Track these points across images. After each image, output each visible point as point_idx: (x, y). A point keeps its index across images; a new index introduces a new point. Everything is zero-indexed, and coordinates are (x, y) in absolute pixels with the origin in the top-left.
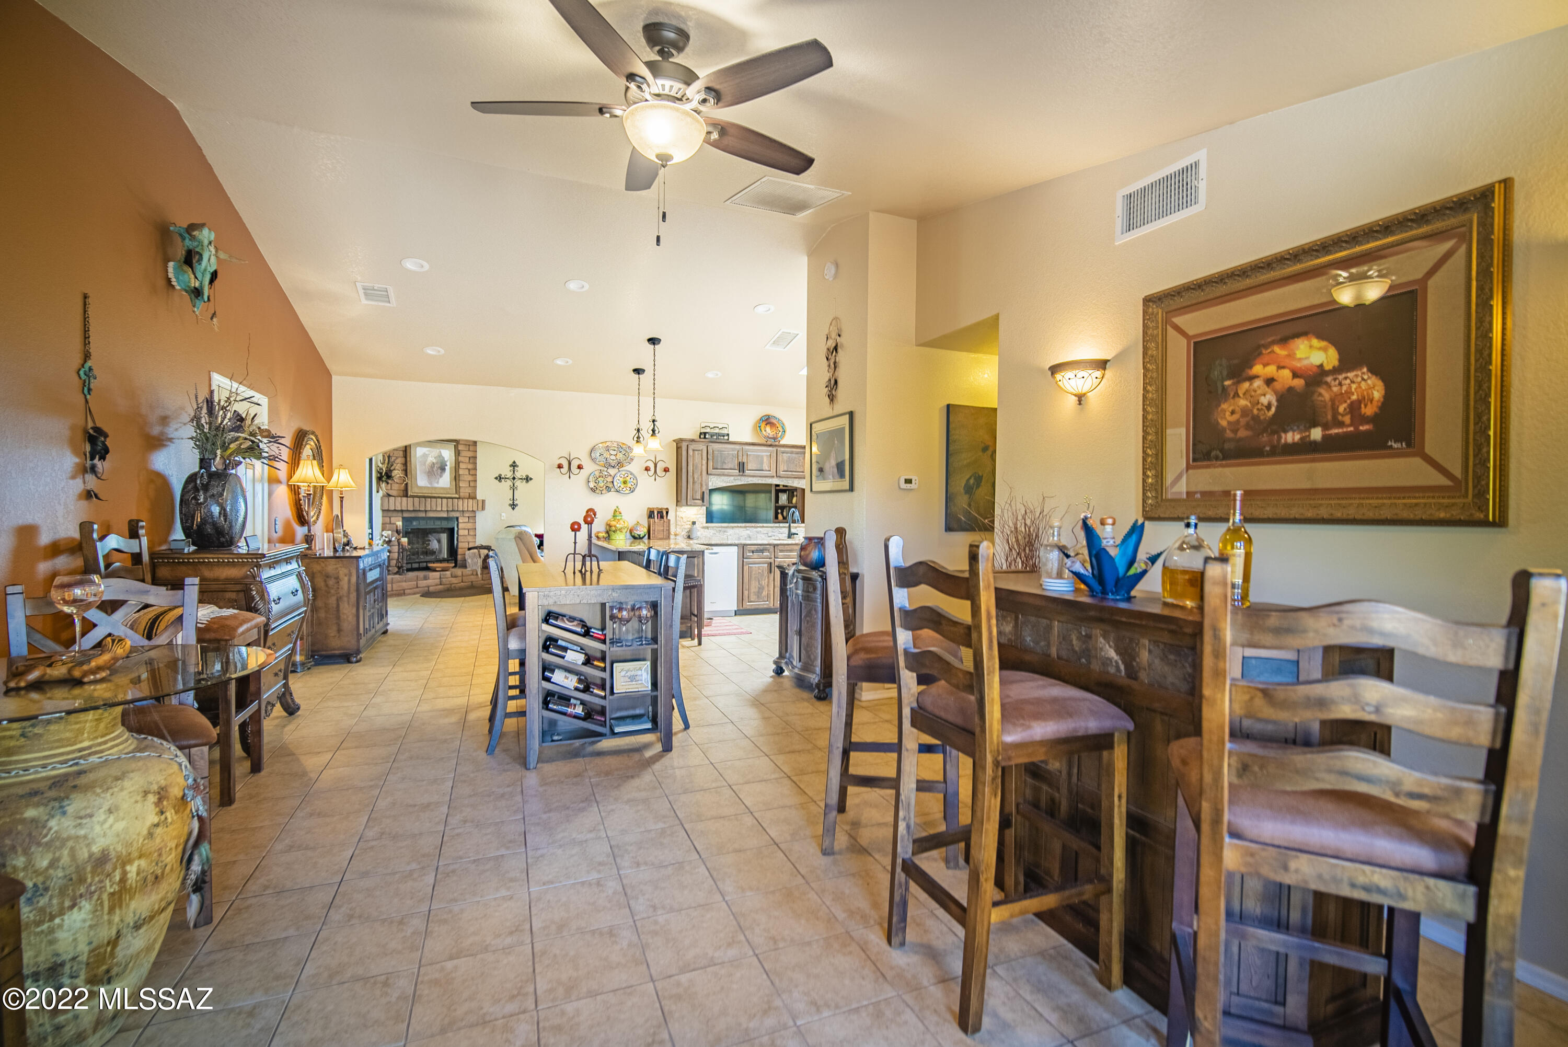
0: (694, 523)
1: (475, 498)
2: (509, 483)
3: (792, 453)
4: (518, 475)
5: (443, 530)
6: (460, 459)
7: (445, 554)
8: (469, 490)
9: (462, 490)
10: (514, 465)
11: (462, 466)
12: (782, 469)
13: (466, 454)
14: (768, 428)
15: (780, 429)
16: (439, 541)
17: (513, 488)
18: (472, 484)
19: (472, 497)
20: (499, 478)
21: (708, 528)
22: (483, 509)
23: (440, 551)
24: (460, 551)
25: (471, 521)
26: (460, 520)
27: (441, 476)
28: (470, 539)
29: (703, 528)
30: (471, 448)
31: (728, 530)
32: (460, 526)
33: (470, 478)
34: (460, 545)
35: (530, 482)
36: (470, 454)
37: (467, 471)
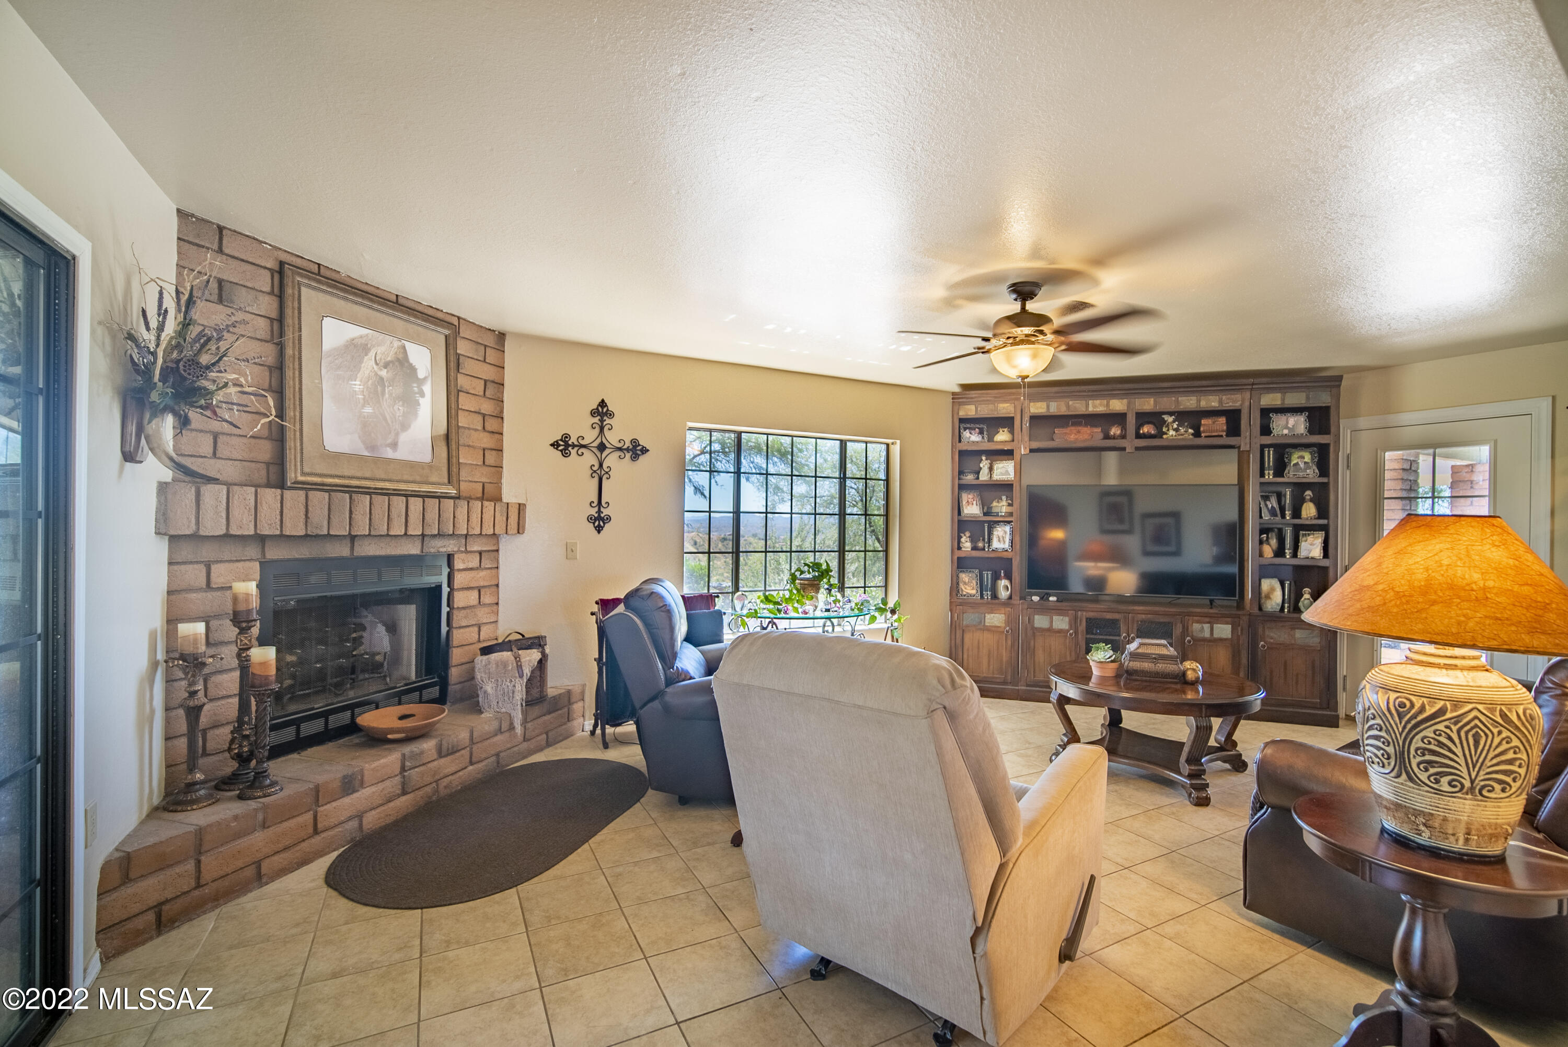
1: (497, 499)
2: (589, 459)
4: (612, 438)
5: (407, 596)
6: (463, 381)
7: (410, 668)
8: (482, 476)
9: (464, 475)
10: (602, 411)
11: (465, 402)
16: (392, 628)
17: (600, 474)
18: (491, 458)
19: (491, 495)
20: (563, 445)
22: (520, 530)
23: (396, 657)
24: (457, 655)
25: (487, 563)
26: (458, 564)
28: (483, 615)
32: (459, 580)
33: (486, 441)
34: (458, 636)
35: (643, 459)
36: (486, 367)
37: (480, 418)
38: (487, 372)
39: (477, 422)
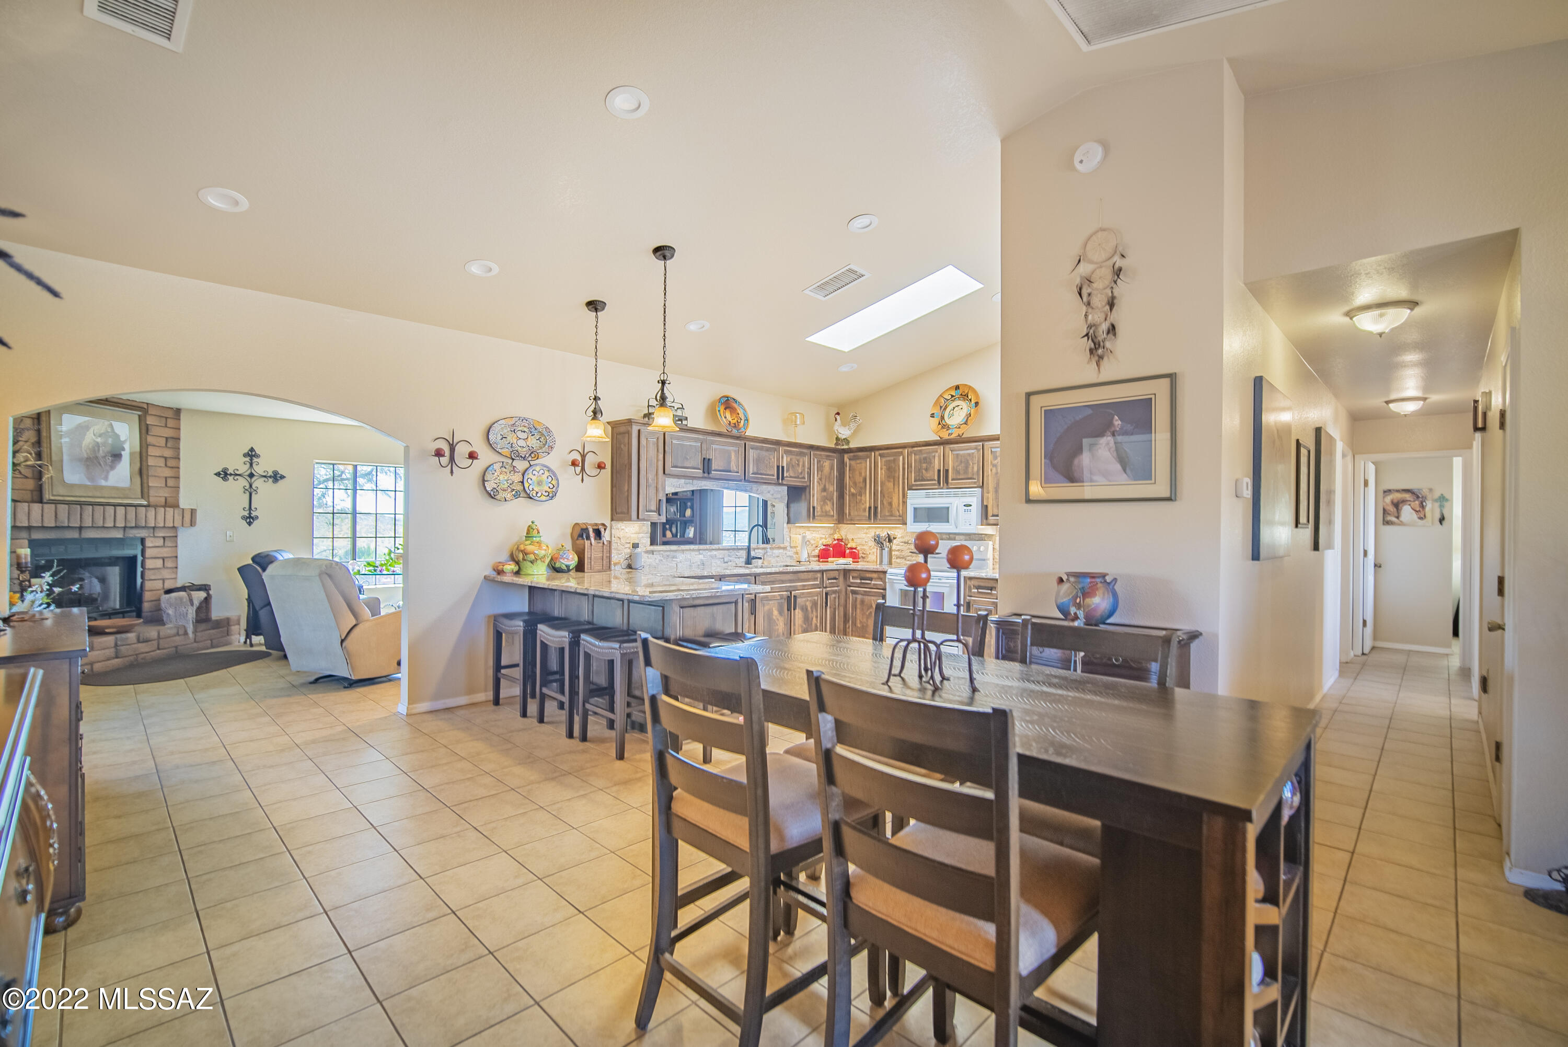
0: (635, 546)
1: (176, 506)
2: (243, 482)
3: (762, 449)
4: (259, 469)
5: (114, 561)
6: (150, 439)
7: (115, 602)
8: (165, 493)
9: (152, 492)
10: (251, 455)
11: (152, 451)
12: (751, 471)
13: (159, 433)
14: (728, 414)
15: (742, 416)
16: (103, 580)
17: (250, 491)
18: (171, 482)
19: (172, 504)
20: (224, 475)
21: (652, 552)
22: (192, 523)
23: (106, 596)
24: (147, 596)
25: (168, 543)
26: (149, 543)
27: (112, 467)
28: (166, 574)
29: (647, 552)
30: (171, 423)
31: (678, 554)
32: (149, 553)
33: (168, 472)
34: (148, 585)
35: (281, 482)
36: (167, 430)
37: (163, 460)
38: (169, 433)
39: (161, 462)
